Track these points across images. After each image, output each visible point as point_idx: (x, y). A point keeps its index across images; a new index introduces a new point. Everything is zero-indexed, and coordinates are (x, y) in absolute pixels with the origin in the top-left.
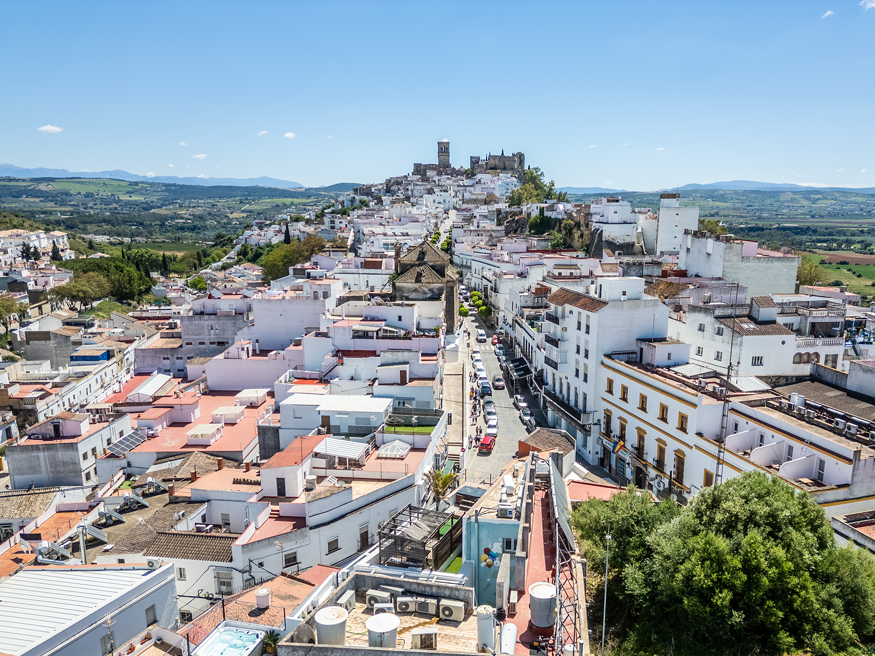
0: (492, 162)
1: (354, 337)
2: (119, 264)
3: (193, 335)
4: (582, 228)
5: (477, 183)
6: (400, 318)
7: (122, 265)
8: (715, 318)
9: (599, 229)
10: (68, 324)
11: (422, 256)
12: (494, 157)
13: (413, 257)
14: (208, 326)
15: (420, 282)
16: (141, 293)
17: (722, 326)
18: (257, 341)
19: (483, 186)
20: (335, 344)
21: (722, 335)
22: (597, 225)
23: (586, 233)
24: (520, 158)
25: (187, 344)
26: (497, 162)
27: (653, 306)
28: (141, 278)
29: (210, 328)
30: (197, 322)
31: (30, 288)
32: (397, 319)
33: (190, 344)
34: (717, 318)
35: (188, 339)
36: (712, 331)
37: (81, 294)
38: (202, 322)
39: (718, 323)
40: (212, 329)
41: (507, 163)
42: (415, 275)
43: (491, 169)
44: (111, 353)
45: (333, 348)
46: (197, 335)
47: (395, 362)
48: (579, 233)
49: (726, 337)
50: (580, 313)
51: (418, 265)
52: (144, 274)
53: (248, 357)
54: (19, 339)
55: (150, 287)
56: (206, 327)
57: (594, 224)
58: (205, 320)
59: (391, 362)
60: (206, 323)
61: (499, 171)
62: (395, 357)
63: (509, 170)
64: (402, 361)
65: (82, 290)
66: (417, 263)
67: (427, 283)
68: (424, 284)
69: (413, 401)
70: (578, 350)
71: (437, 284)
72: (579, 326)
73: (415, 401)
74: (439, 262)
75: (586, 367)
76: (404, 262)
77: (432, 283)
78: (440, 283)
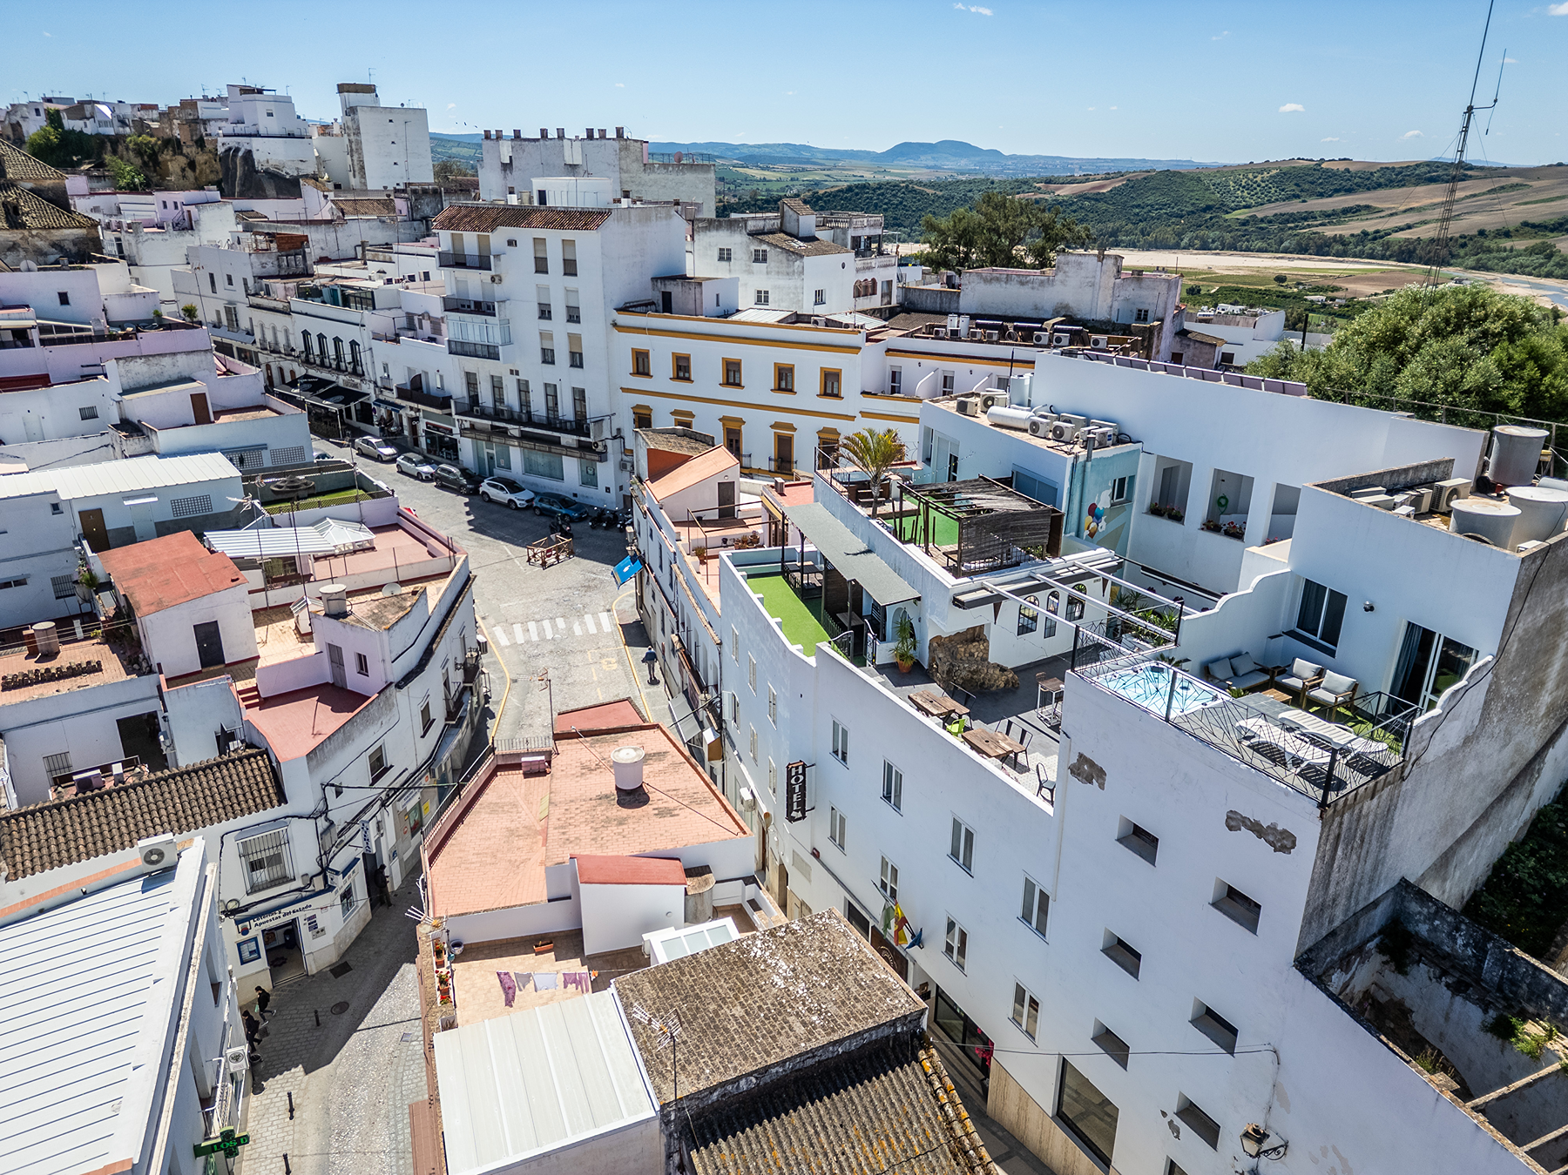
4: (185, 150)
6: (64, 298)
8: (749, 234)
9: (237, 150)
15: (23, 226)
17: (764, 247)
21: (765, 260)
22: (232, 142)
23: (201, 158)
27: (666, 218)
32: (57, 300)
34: (753, 234)
36: (746, 257)
39: (756, 243)
47: (157, 380)
48: (182, 161)
49: (773, 264)
50: (539, 242)
57: (221, 140)
59: (148, 381)
62: (156, 369)
67: (44, 228)
68: (34, 232)
69: (264, 452)
70: (545, 313)
71: (70, 231)
72: (541, 266)
73: (268, 451)
74: (48, 182)
75: (574, 339)
77: (57, 228)
78: (76, 227)
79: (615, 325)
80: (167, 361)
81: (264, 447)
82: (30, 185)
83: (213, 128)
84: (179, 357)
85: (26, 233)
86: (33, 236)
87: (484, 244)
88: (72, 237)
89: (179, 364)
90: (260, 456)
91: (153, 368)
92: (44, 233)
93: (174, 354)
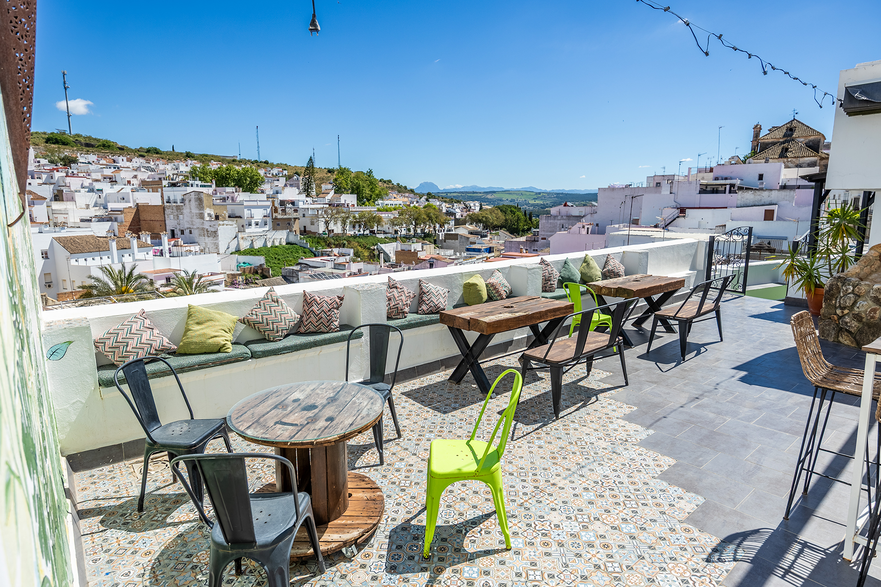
1: (700, 193)
2: (513, 209)
3: (547, 232)
6: (761, 177)
7: (515, 210)
10: (471, 233)
11: (789, 133)
13: (779, 135)
14: (560, 224)
15: (786, 157)
16: (523, 231)
18: (597, 225)
20: (677, 200)
25: (542, 239)
28: (526, 221)
29: (561, 226)
30: (552, 221)
31: (457, 217)
32: (757, 177)
33: (545, 239)
35: (544, 235)
37: (484, 219)
38: (556, 221)
40: (563, 227)
42: (779, 151)
44: (492, 250)
45: (674, 204)
46: (551, 232)
47: (757, 204)
51: (784, 143)
52: (528, 219)
53: (588, 233)
54: (441, 238)
55: (531, 227)
56: (558, 226)
58: (558, 220)
60: (559, 222)
62: (758, 198)
64: (768, 203)
65: (485, 217)
66: (781, 140)
67: (795, 158)
69: (784, 241)
71: (809, 159)
73: (787, 241)
74: (813, 137)
76: (764, 140)
77: (802, 157)
78: (813, 156)
80: (766, 194)
81: (785, 239)
82: (802, 140)
84: (773, 192)
85: (785, 160)
86: (788, 162)
88: (809, 162)
89: (772, 196)
90: (781, 244)
91: (756, 197)
92: (794, 160)
93: (771, 190)
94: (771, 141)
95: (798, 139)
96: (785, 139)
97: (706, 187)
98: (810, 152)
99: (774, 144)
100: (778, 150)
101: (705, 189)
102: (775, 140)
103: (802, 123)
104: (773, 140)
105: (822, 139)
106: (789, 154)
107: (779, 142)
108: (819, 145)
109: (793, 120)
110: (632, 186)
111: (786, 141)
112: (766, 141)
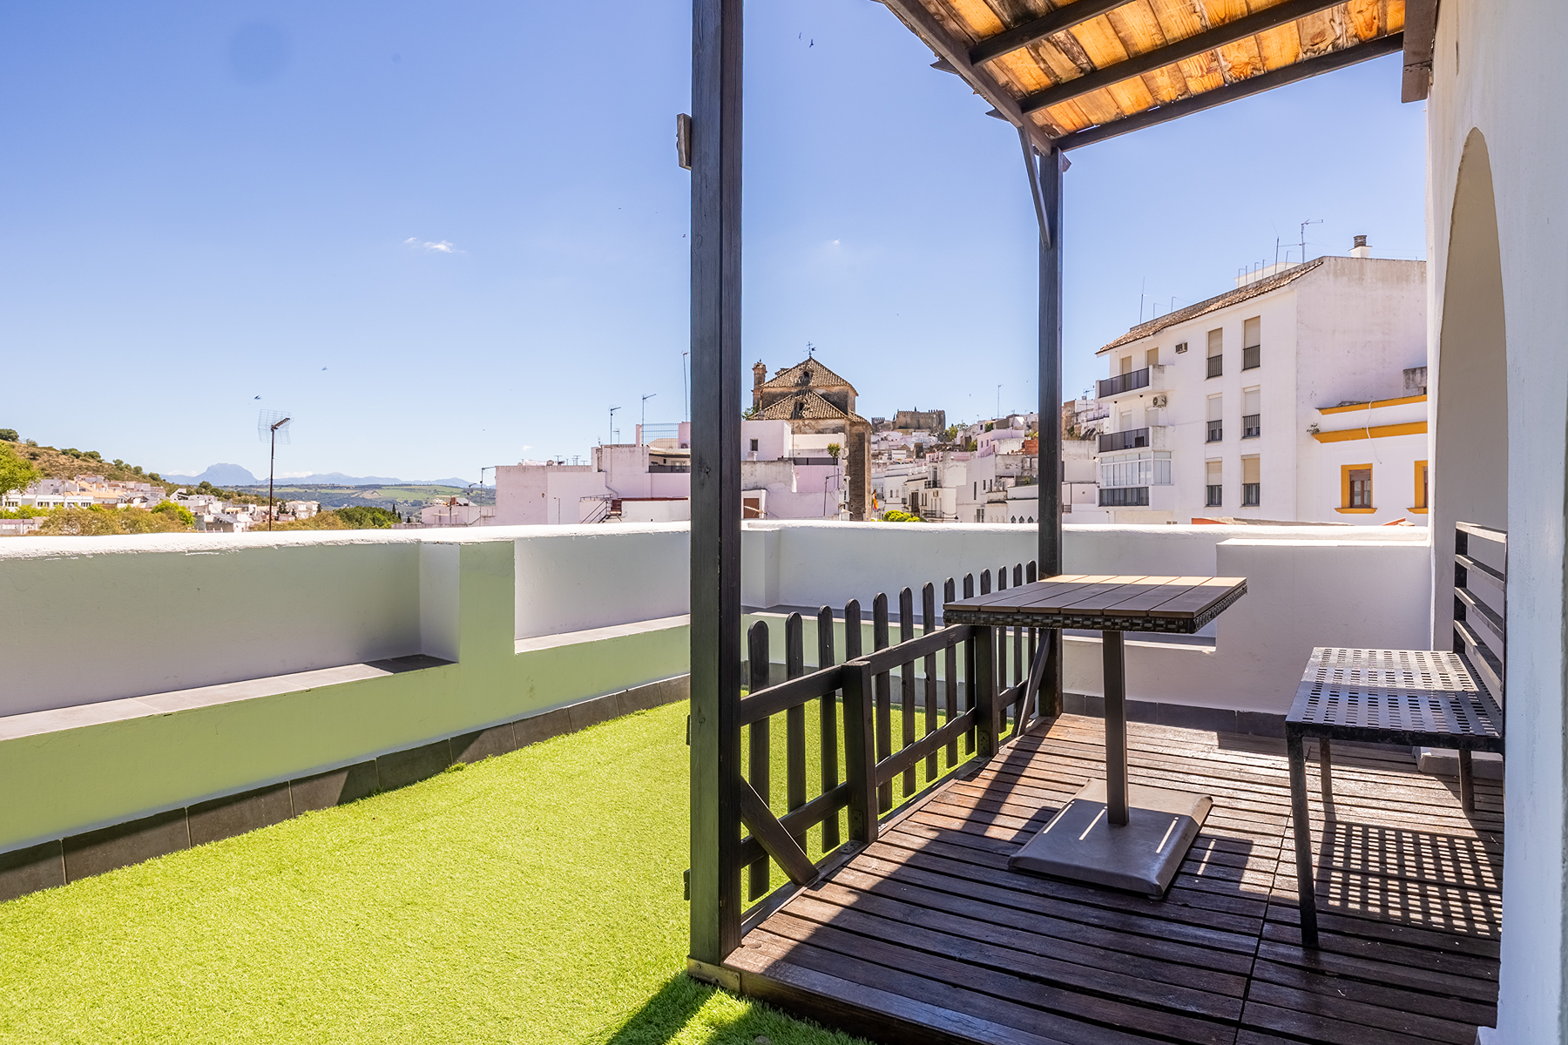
0: (903, 420)
1: (652, 470)
5: (882, 439)
11: (804, 379)
12: (905, 414)
13: (789, 381)
15: (801, 418)
19: (891, 443)
20: (612, 485)
24: (939, 416)
26: (909, 420)
41: (922, 421)
42: (792, 408)
43: (900, 428)
45: (606, 493)
50: (1214, 335)
61: (913, 430)
63: (926, 428)
64: (751, 487)
66: (795, 390)
67: (814, 419)
68: (807, 422)
70: (1215, 433)
71: (833, 421)
72: (1215, 368)
74: (836, 388)
75: (1250, 463)
76: (769, 390)
77: (823, 419)
78: (838, 418)
79: (1316, 432)
82: (822, 391)
83: (1082, 417)
84: (758, 465)
85: (801, 422)
86: (805, 426)
87: (1152, 355)
88: (834, 426)
89: (757, 473)
92: (813, 422)
94: (779, 390)
95: (817, 390)
96: (799, 388)
97: (665, 461)
98: (833, 412)
99: (783, 395)
100: (789, 406)
101: (662, 463)
102: (785, 390)
103: (821, 366)
104: (781, 389)
105: (851, 393)
106: (806, 414)
107: (791, 393)
108: (846, 402)
109: (809, 360)
110: (565, 464)
111: (800, 391)
112: (773, 390)
